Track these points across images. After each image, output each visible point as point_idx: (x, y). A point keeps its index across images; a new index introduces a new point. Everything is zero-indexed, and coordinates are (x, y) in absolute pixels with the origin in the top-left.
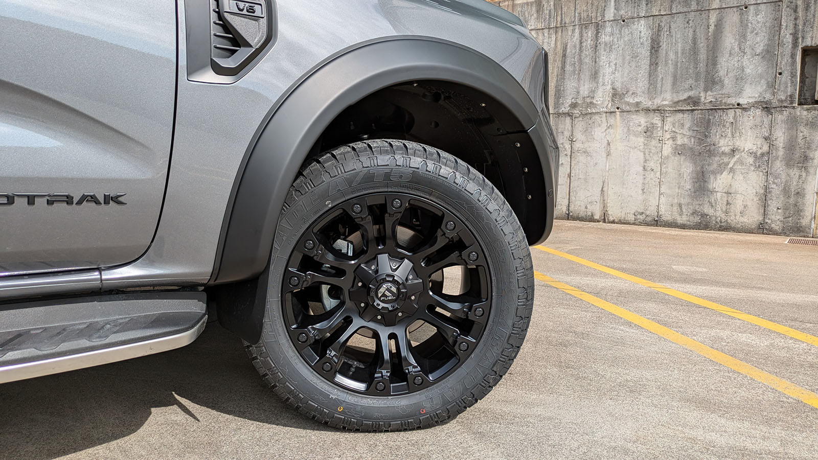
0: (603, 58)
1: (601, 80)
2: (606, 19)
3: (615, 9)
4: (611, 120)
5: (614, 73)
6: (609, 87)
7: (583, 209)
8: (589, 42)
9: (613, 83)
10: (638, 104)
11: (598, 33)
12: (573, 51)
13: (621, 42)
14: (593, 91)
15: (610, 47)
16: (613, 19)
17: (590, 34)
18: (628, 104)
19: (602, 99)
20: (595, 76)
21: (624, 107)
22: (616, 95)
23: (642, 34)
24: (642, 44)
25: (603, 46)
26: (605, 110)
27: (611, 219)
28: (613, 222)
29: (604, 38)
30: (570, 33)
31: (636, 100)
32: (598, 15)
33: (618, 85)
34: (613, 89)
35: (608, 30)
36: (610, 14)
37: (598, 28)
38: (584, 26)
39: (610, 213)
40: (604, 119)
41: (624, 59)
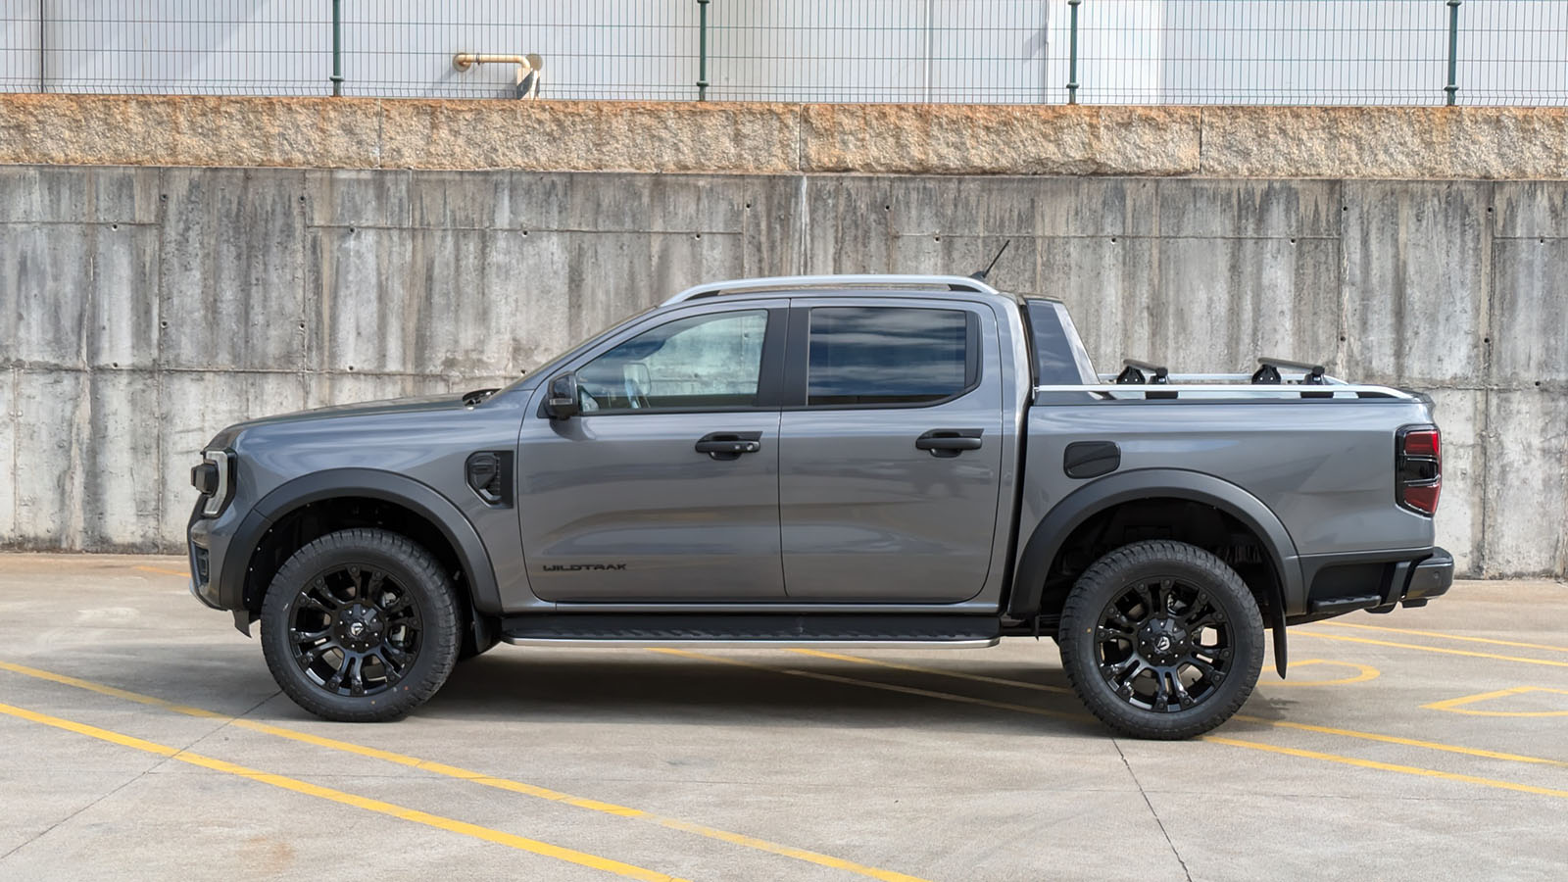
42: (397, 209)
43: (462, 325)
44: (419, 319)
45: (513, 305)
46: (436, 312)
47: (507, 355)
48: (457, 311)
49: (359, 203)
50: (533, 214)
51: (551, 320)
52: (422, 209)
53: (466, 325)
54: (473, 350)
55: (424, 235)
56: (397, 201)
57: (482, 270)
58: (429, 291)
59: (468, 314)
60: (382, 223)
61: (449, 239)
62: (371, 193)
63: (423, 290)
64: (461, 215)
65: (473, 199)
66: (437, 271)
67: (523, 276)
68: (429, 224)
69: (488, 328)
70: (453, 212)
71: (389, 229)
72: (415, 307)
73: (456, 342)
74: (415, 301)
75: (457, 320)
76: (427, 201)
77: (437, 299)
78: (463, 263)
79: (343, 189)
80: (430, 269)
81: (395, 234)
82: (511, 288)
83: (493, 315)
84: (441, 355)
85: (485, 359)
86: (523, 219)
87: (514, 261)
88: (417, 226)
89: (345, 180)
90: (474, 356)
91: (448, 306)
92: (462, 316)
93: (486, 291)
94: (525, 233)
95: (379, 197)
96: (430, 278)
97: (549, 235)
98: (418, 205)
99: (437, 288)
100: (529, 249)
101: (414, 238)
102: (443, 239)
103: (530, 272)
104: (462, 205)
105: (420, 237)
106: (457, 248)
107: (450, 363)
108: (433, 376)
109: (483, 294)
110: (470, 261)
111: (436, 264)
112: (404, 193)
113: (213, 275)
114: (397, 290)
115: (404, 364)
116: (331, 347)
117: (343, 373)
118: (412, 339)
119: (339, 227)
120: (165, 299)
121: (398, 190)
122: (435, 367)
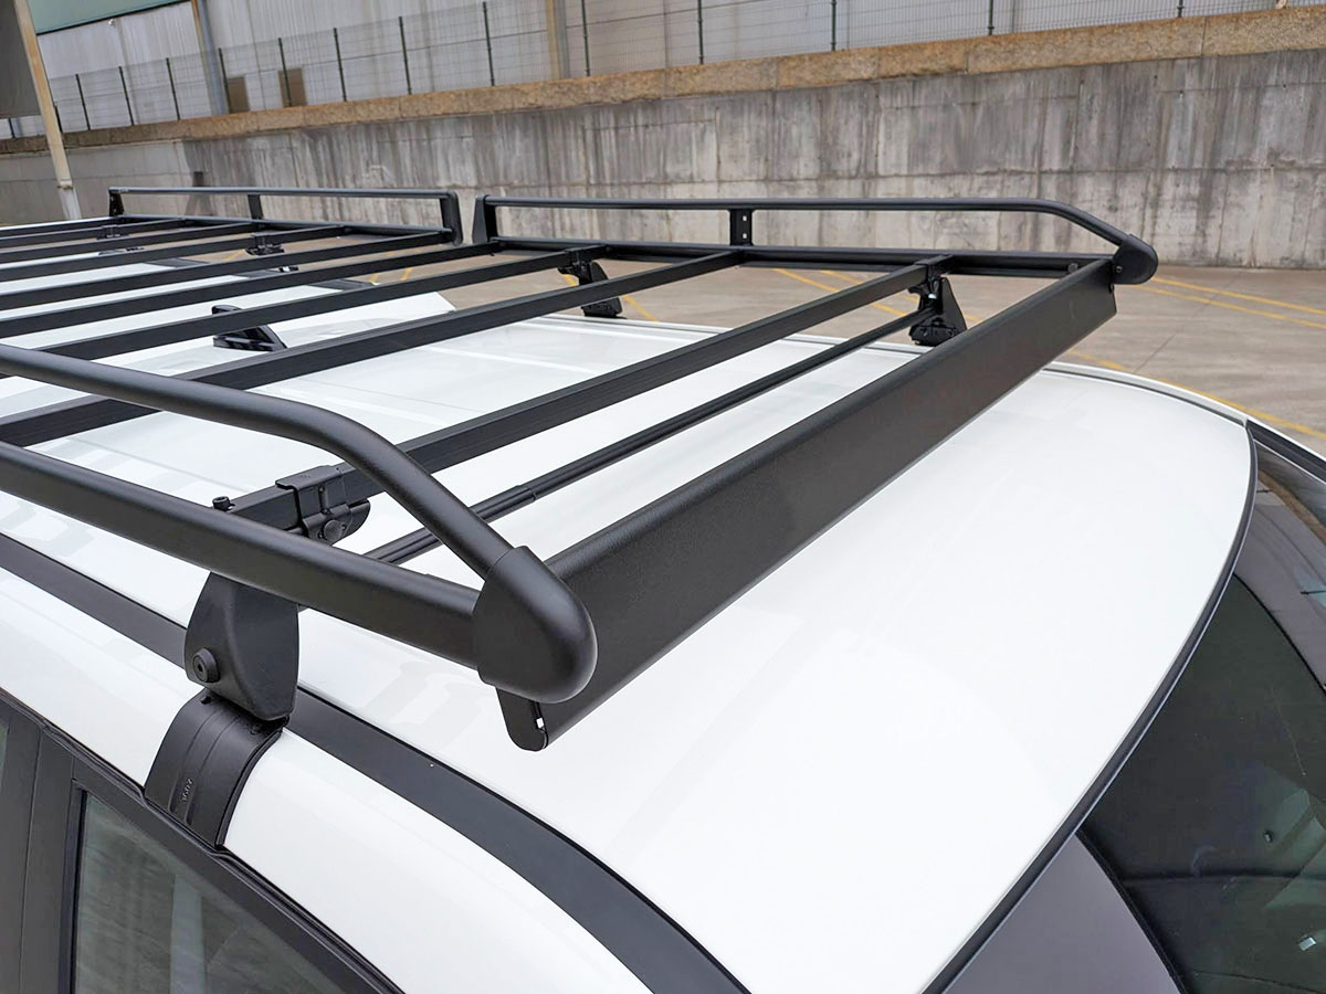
0: (1263, 120)
1: (1258, 140)
2: (1268, 83)
3: (1278, 75)
4: (1266, 177)
5: (1272, 135)
6: (1266, 147)
7: (1232, 255)
9: (1270, 143)
10: (1292, 163)
11: (1259, 96)
12: (1233, 112)
13: (1280, 107)
14: (1250, 150)
15: (1270, 110)
16: (1274, 84)
17: (1251, 96)
18: (1284, 162)
19: (1259, 158)
20: (1253, 136)
21: (1280, 166)
22: (1273, 155)
23: (1302, 100)
24: (1300, 109)
25: (1263, 108)
26: (1259, 167)
27: (1258, 265)
28: (1260, 268)
29: (1265, 102)
30: (1231, 95)
31: (1291, 159)
32: (1261, 80)
33: (1275, 145)
34: (1270, 148)
35: (1269, 94)
36: (1272, 80)
37: (1260, 91)
38: (1245, 89)
39: (1258, 259)
40: (1258, 175)
41: (1282, 121)
42: (1209, 79)
43: (1240, 141)
44: (1215, 139)
45: (1272, 129)
46: (1225, 135)
47: (1265, 156)
48: (1237, 134)
49: (1187, 76)
50: (1291, 75)
51: (1294, 136)
53: (1242, 141)
54: (1245, 155)
55: (1223, 92)
56: (1209, 74)
57: (1256, 110)
58: (1223, 123)
59: (1244, 135)
60: (1199, 87)
61: (1237, 93)
62: (1195, 70)
63: (1218, 122)
64: (1246, 79)
65: (1256, 70)
66: (1228, 112)
67: (1280, 112)
68: (1226, 86)
69: (1255, 142)
70: (1242, 77)
71: (1203, 90)
72: (1213, 132)
73: (1235, 151)
74: (1213, 129)
75: (1237, 139)
77: (1227, 127)
78: (1244, 106)
79: (1179, 70)
80: (1224, 111)
81: (1206, 93)
82: (1272, 119)
83: (1259, 135)
84: (1225, 158)
85: (1251, 160)
86: (1284, 79)
87: (1276, 104)
88: (1220, 87)
89: (1180, 64)
90: (1245, 158)
91: (1233, 131)
92: (1240, 136)
93: (1257, 121)
94: (1285, 87)
95: (1199, 73)
96: (1224, 116)
97: (1300, 87)
98: (1222, 74)
99: (1227, 121)
100: (1286, 96)
101: (1217, 95)
103: (1285, 109)
105: (1220, 94)
106: (1242, 98)
107: (1230, 163)
108: (1219, 170)
109: (1255, 123)
110: (1249, 105)
111: (1229, 108)
112: (1214, 69)
113: (1102, 121)
114: (1203, 123)
115: (1203, 164)
116: (1163, 156)
117: (1169, 170)
118: (1209, 150)
119: (1174, 91)
120: (1078, 135)
121: (1211, 66)
122: (1221, 165)
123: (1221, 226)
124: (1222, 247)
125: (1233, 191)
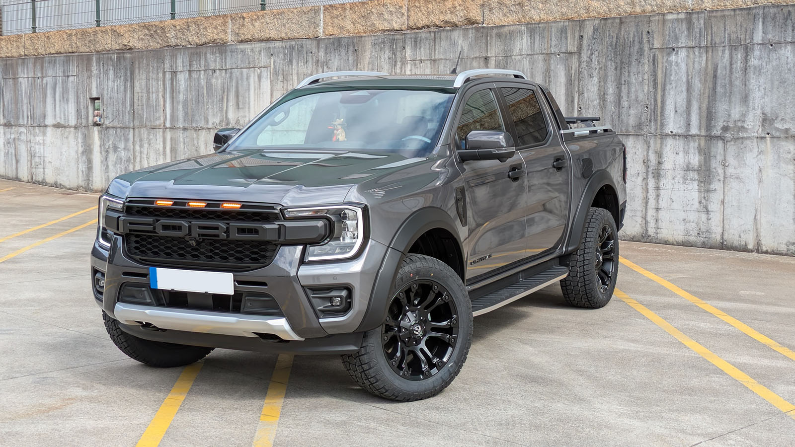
0: (753, 82)
1: (751, 104)
2: (755, 41)
3: (763, 32)
4: (762, 146)
5: (764, 98)
6: (759, 112)
7: (737, 237)
8: (739, 64)
9: (763, 108)
10: (787, 131)
11: (747, 55)
12: (724, 73)
13: (769, 67)
14: (744, 115)
15: (759, 70)
16: (761, 42)
17: (739, 56)
18: (777, 129)
19: (753, 123)
20: (745, 99)
21: (773, 132)
22: (766, 120)
23: (789, 60)
24: (789, 70)
25: (752, 69)
26: (755, 134)
27: (764, 249)
28: (766, 252)
29: (754, 61)
30: (720, 54)
31: (786, 126)
32: (747, 37)
33: (768, 110)
34: (763, 114)
35: (757, 53)
36: (758, 37)
37: (748, 50)
38: (733, 48)
39: (763, 242)
40: (755, 144)
41: (772, 84)
42: (698, 35)
43: (733, 104)
44: (709, 102)
45: (763, 92)
46: (718, 97)
47: (759, 122)
48: (730, 96)
49: (678, 33)
50: (777, 32)
51: (786, 100)
52: (712, 35)
53: (735, 105)
54: (739, 121)
55: (712, 50)
56: (698, 30)
57: (745, 70)
58: (715, 84)
59: (736, 98)
60: (690, 44)
61: (727, 51)
62: (684, 26)
63: (711, 83)
64: (733, 36)
65: (741, 26)
66: (719, 71)
67: (769, 73)
68: (715, 43)
69: (748, 106)
70: (729, 34)
71: (693, 47)
72: (707, 95)
73: (729, 115)
74: (707, 91)
75: (730, 102)
76: (715, 29)
77: (719, 89)
78: (734, 66)
79: (670, 25)
80: (715, 70)
81: (697, 50)
82: (762, 81)
83: (751, 98)
84: (721, 124)
85: (746, 126)
86: (770, 36)
87: (764, 64)
88: (709, 45)
89: (671, 19)
90: (740, 124)
91: (725, 93)
92: (733, 99)
93: (747, 83)
94: (772, 45)
95: (688, 29)
96: (715, 76)
97: (786, 46)
98: (710, 32)
99: (719, 82)
100: (774, 56)
101: (707, 52)
102: (723, 51)
103: (773, 70)
104: (735, 30)
105: (710, 51)
106: (731, 57)
107: (725, 129)
108: (716, 137)
109: (746, 85)
110: (739, 65)
111: (719, 67)
112: (702, 25)
113: (603, 79)
114: (697, 85)
115: (700, 129)
116: (661, 120)
117: (667, 135)
118: (704, 114)
119: (667, 48)
120: (581, 94)
121: (699, 23)
122: (717, 131)
123: (723, 202)
124: (727, 226)
125: (731, 160)
